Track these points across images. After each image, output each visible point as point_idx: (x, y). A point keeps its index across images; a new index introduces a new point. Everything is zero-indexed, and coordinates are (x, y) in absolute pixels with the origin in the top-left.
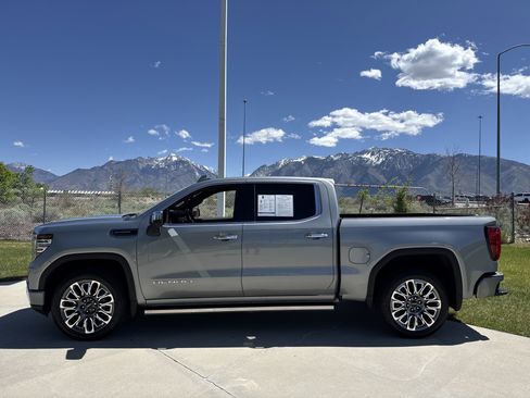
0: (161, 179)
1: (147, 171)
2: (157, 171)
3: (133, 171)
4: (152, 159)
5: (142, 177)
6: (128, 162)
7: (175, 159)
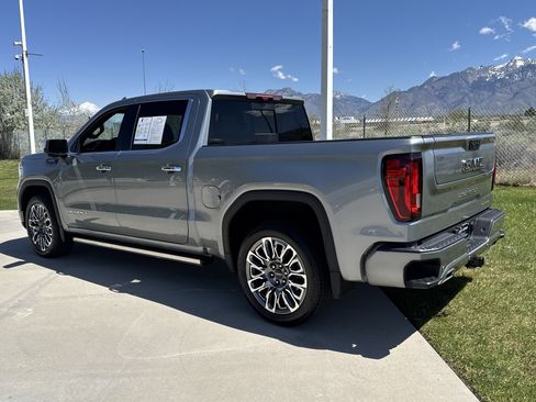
0: (499, 95)
1: (480, 85)
2: (493, 85)
3: (460, 87)
4: (486, 69)
5: (471, 95)
6: (452, 76)
7: (520, 64)
